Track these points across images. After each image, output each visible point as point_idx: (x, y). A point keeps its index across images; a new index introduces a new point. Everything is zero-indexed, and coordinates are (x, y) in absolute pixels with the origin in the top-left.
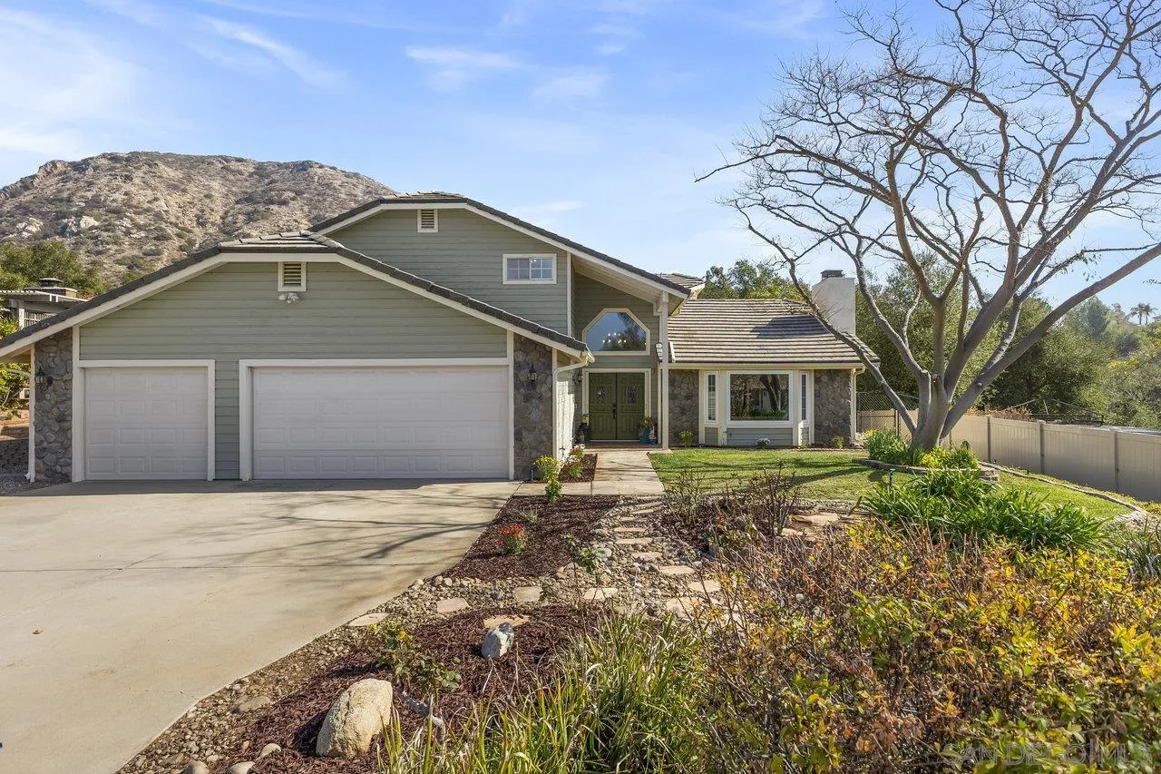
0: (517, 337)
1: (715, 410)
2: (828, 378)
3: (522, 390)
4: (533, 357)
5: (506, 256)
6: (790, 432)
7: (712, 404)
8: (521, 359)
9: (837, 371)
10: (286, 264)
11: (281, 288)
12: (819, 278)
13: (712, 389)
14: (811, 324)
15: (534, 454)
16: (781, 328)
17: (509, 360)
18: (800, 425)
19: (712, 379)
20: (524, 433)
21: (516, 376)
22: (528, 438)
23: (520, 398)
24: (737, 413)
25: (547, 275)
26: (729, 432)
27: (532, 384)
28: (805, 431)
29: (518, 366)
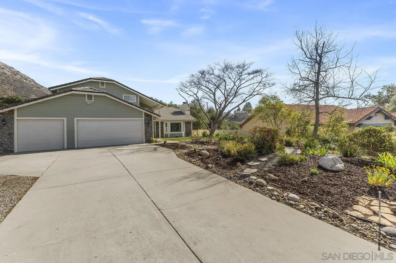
0: (145, 113)
1: (167, 130)
2: (187, 123)
3: (146, 125)
4: (148, 118)
5: (123, 95)
6: (182, 134)
7: (166, 129)
8: (146, 118)
9: (189, 122)
10: (88, 95)
11: (87, 100)
12: (182, 104)
13: (166, 126)
14: (181, 113)
15: (149, 138)
16: (175, 113)
17: (143, 119)
18: (183, 132)
19: (166, 124)
20: (147, 133)
21: (145, 122)
22: (148, 134)
23: (146, 126)
24: (171, 131)
25: (134, 100)
26: (170, 134)
27: (149, 123)
28: (184, 133)
29: (145, 120)
